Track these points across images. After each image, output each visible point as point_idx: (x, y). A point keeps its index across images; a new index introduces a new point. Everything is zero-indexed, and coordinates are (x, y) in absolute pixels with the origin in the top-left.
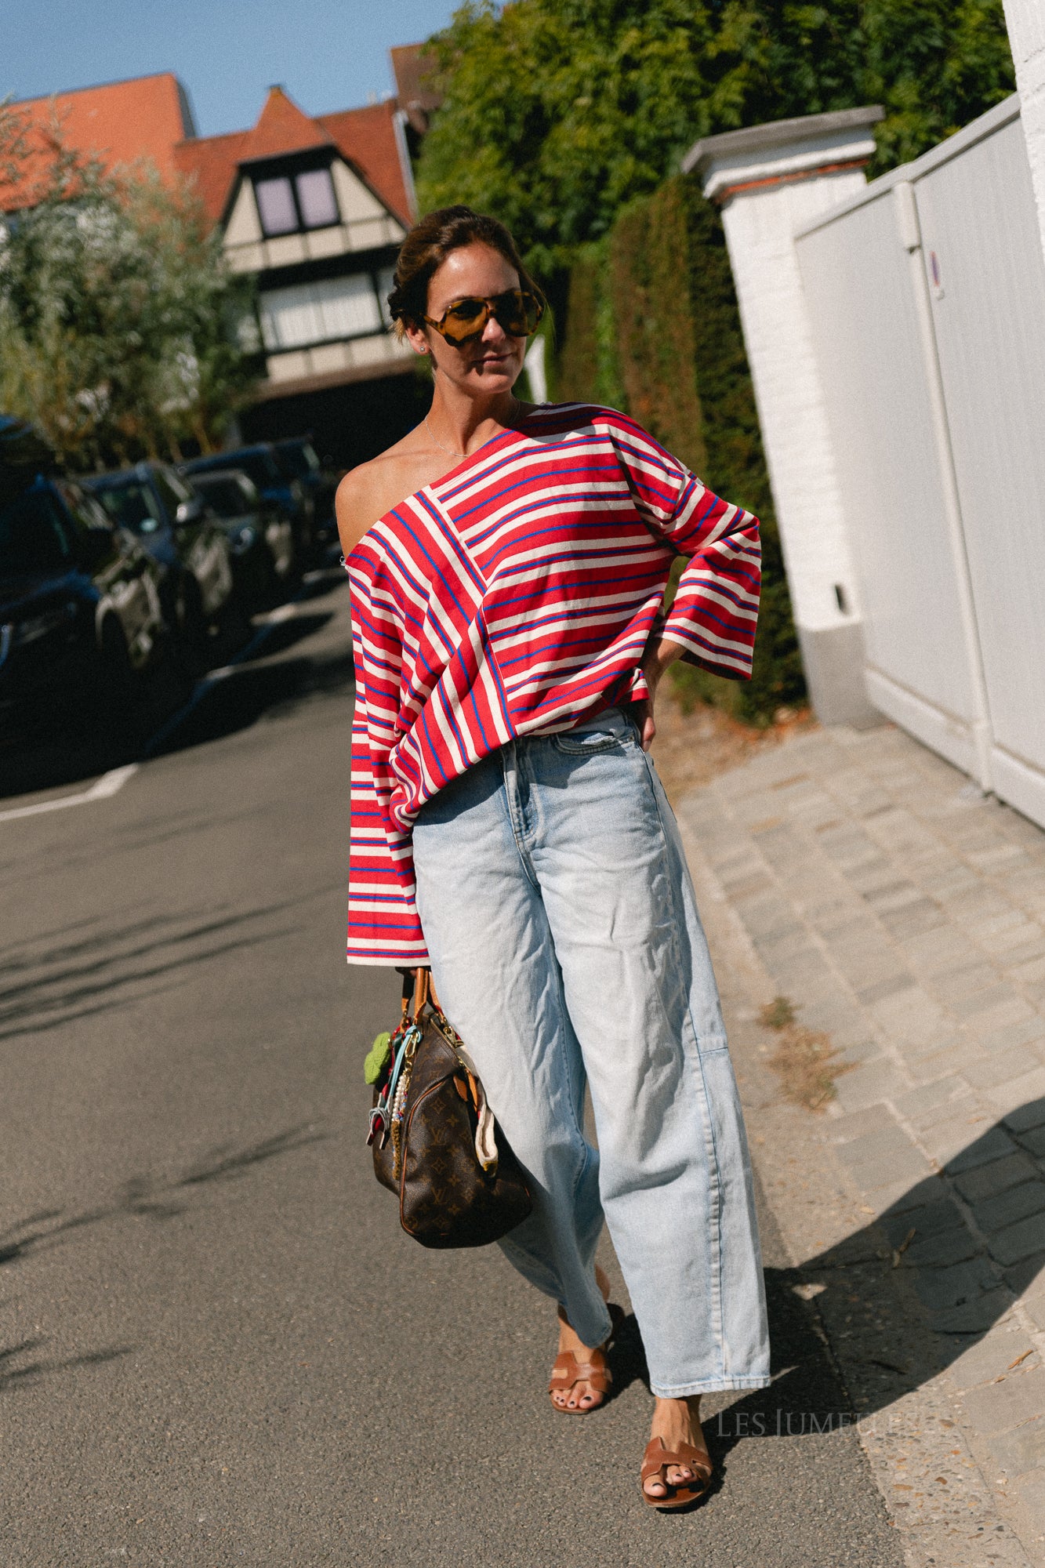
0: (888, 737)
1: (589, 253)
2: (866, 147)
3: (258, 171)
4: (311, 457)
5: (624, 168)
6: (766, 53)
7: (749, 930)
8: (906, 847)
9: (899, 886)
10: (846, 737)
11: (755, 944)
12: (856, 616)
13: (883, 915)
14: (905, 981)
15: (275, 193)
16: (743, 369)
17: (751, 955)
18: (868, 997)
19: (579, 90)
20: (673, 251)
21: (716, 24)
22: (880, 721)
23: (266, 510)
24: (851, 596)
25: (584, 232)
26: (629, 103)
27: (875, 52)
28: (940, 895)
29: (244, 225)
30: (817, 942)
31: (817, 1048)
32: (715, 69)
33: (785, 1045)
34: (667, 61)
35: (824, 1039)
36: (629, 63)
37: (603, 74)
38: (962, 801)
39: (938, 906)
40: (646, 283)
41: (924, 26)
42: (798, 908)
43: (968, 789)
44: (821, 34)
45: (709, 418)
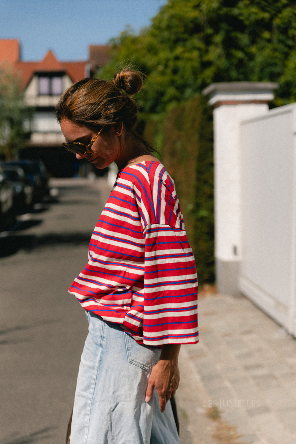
0: (246, 303)
1: (156, 117)
2: (269, 97)
3: (40, 75)
4: (42, 168)
5: (171, 91)
6: (223, 63)
7: (200, 372)
8: (260, 350)
9: (258, 366)
10: (230, 300)
11: (203, 379)
12: (239, 257)
13: (255, 378)
14: (265, 409)
15: (44, 82)
16: (212, 165)
17: (200, 384)
18: (251, 413)
19: (159, 64)
20: (194, 120)
21: (207, 51)
22: (242, 296)
23: (26, 182)
24: (239, 250)
25: (153, 110)
26: (175, 71)
27: (257, 70)
28: (277, 373)
29: (32, 90)
30: (227, 384)
31: (232, 433)
32: (206, 65)
33: (218, 429)
34: (189, 60)
35: (234, 428)
36: (177, 58)
37: (168, 60)
38: (279, 334)
39: (275, 378)
40: (180, 129)
41: (275, 65)
42: (218, 367)
43: (282, 331)
44: (241, 61)
45: (198, 179)
